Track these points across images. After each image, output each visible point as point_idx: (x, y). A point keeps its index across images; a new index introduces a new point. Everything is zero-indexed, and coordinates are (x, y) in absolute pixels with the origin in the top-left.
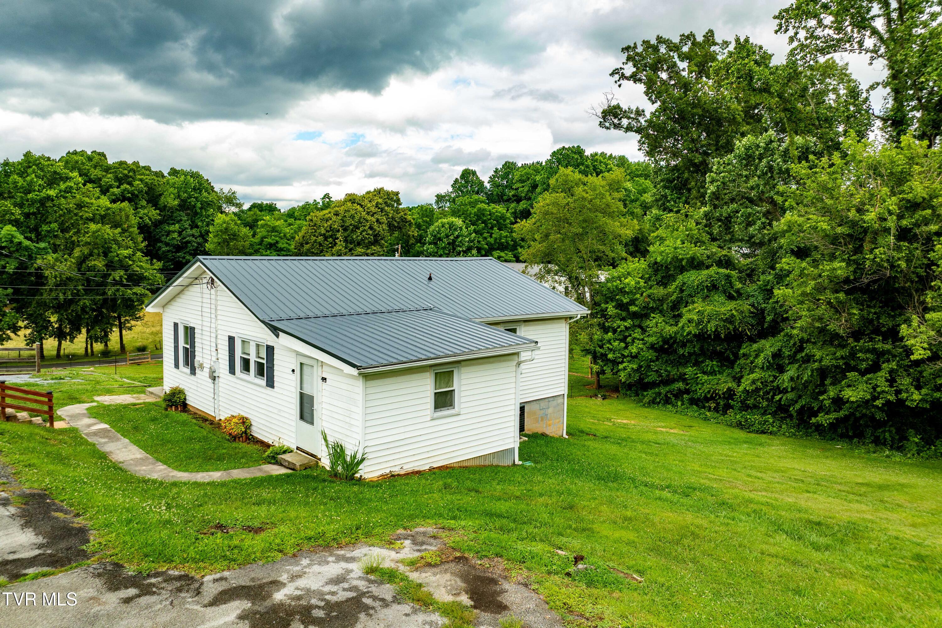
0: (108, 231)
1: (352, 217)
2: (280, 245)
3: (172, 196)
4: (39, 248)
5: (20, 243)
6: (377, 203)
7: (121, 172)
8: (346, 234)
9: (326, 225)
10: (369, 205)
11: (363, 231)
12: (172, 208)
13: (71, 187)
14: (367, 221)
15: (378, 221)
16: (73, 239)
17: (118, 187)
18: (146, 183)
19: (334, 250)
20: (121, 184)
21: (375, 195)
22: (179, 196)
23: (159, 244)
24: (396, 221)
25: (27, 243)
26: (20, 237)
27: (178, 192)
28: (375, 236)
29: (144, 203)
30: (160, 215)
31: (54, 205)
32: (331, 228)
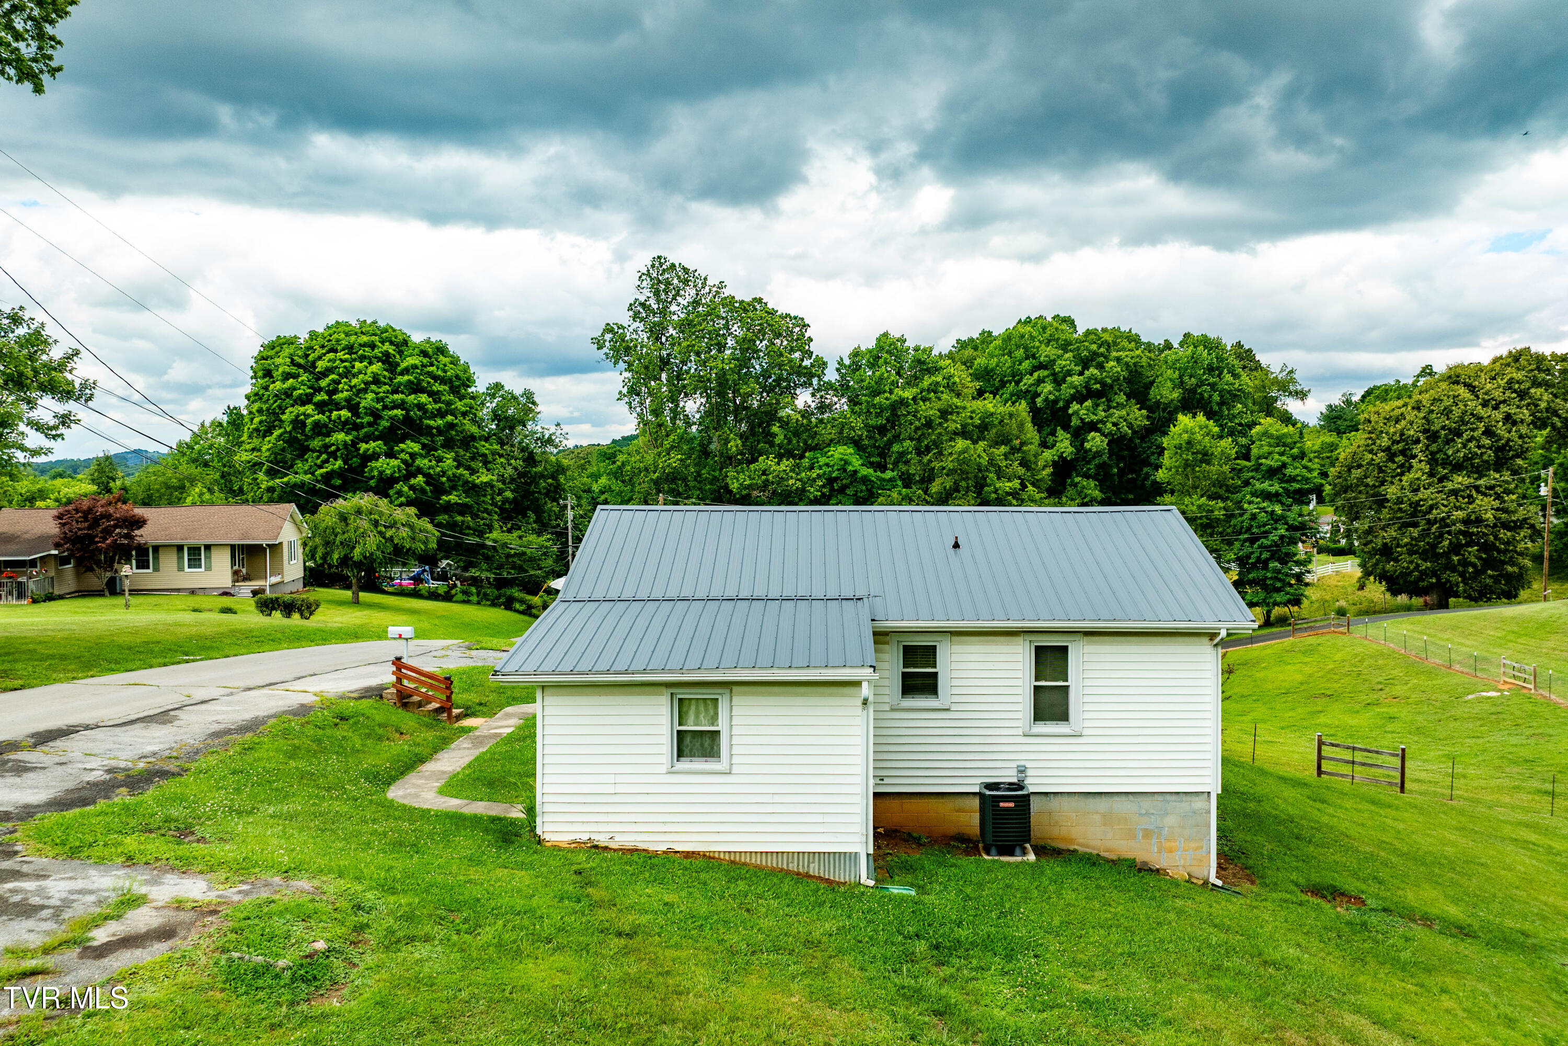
0: (980, 451)
1: (1447, 412)
2: (1289, 471)
3: (1169, 384)
4: (884, 480)
5: (855, 472)
6: (1511, 381)
7: (1087, 349)
8: (1434, 447)
9: (1392, 430)
10: (1489, 386)
11: (1469, 440)
12: (1167, 405)
13: (938, 383)
14: (1480, 419)
15: (1508, 418)
16: (933, 465)
17: (1081, 374)
18: (1127, 364)
19: (1404, 478)
20: (1086, 367)
21: (1508, 365)
22: (1182, 383)
23: (1145, 470)
24: (1559, 416)
25: (865, 471)
26: (856, 463)
27: (1181, 377)
28: (1501, 449)
29: (1122, 398)
30: (1148, 417)
31: (909, 413)
32: (1402, 434)
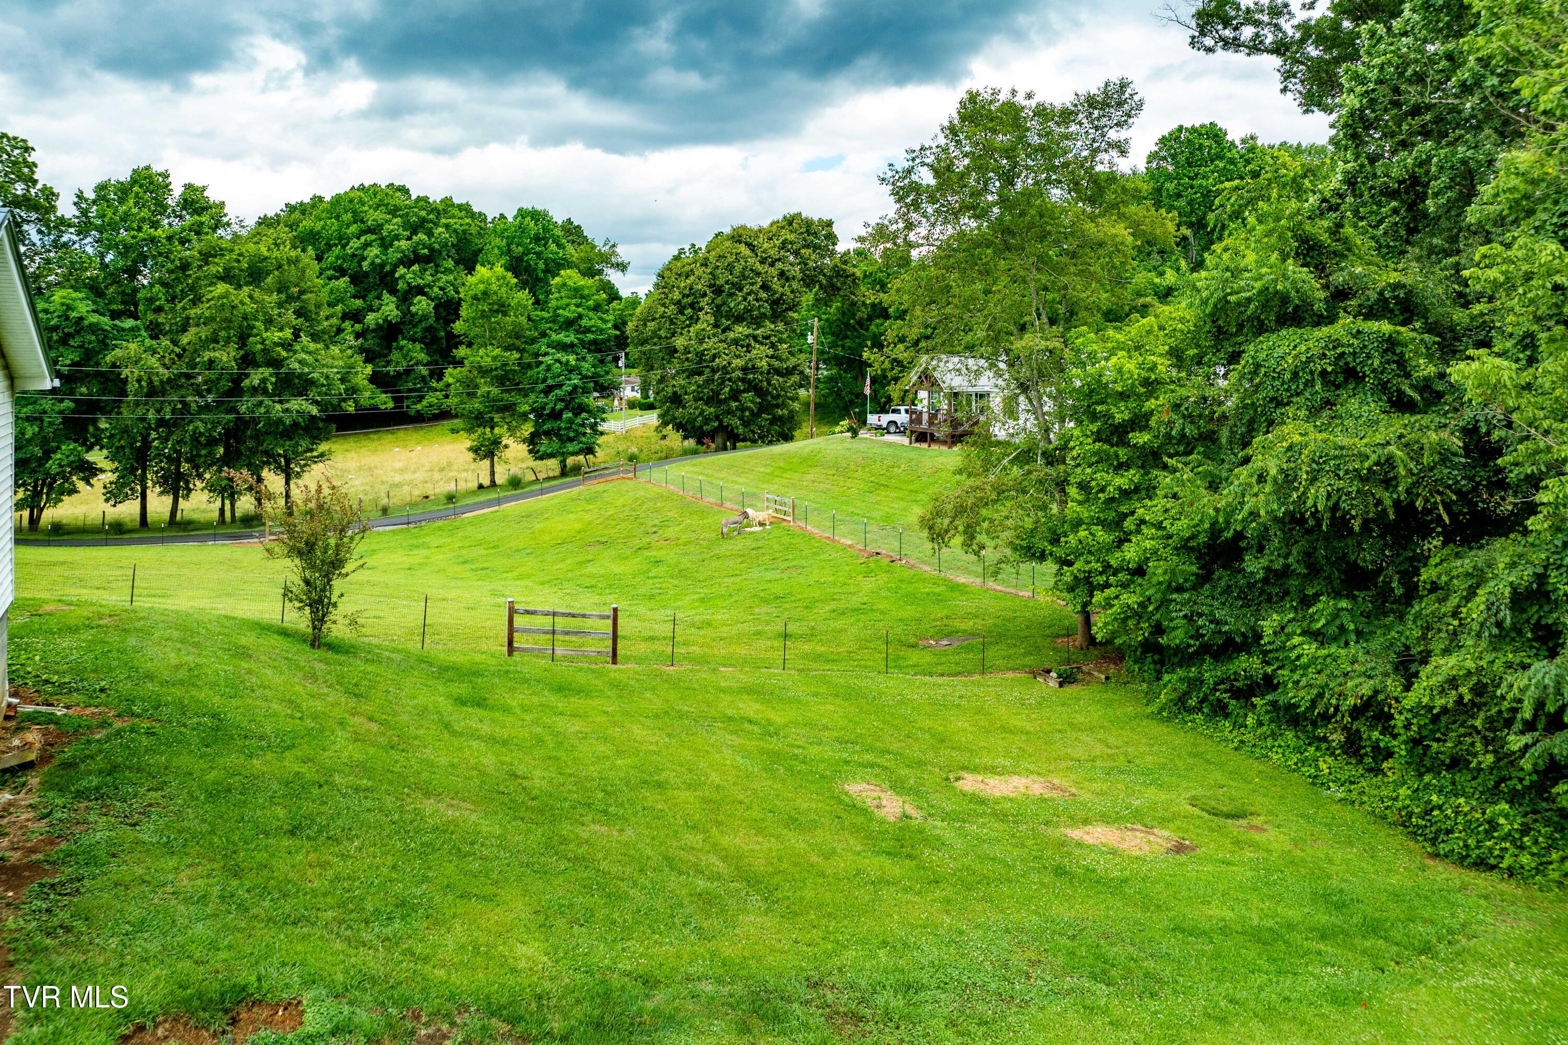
1: (730, 268)
2: (585, 322)
3: (496, 251)
6: (784, 243)
7: (416, 214)
8: (719, 301)
9: (683, 284)
10: (766, 245)
11: (749, 294)
14: (758, 274)
15: (782, 274)
17: (409, 239)
18: (455, 231)
19: (691, 329)
20: (414, 232)
21: (783, 228)
22: (509, 251)
24: (824, 275)
25: (95, 318)
26: (84, 308)
27: (509, 245)
28: (776, 302)
29: (450, 263)
32: (691, 289)
